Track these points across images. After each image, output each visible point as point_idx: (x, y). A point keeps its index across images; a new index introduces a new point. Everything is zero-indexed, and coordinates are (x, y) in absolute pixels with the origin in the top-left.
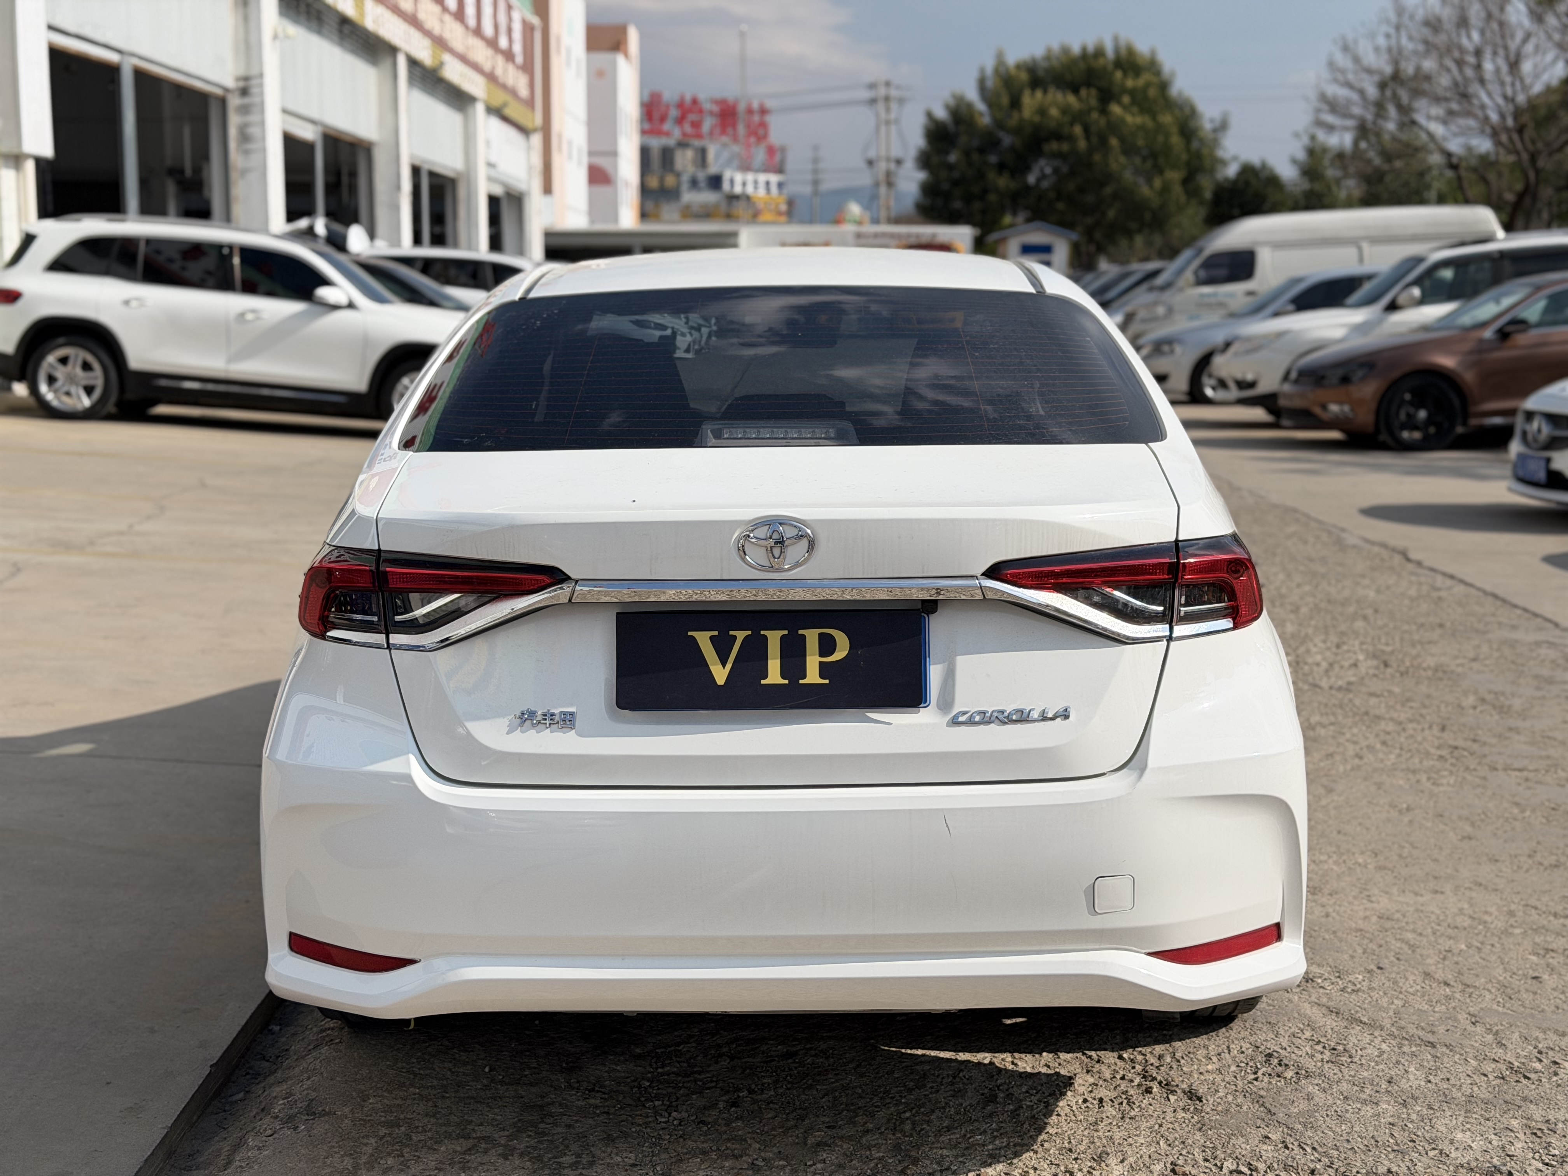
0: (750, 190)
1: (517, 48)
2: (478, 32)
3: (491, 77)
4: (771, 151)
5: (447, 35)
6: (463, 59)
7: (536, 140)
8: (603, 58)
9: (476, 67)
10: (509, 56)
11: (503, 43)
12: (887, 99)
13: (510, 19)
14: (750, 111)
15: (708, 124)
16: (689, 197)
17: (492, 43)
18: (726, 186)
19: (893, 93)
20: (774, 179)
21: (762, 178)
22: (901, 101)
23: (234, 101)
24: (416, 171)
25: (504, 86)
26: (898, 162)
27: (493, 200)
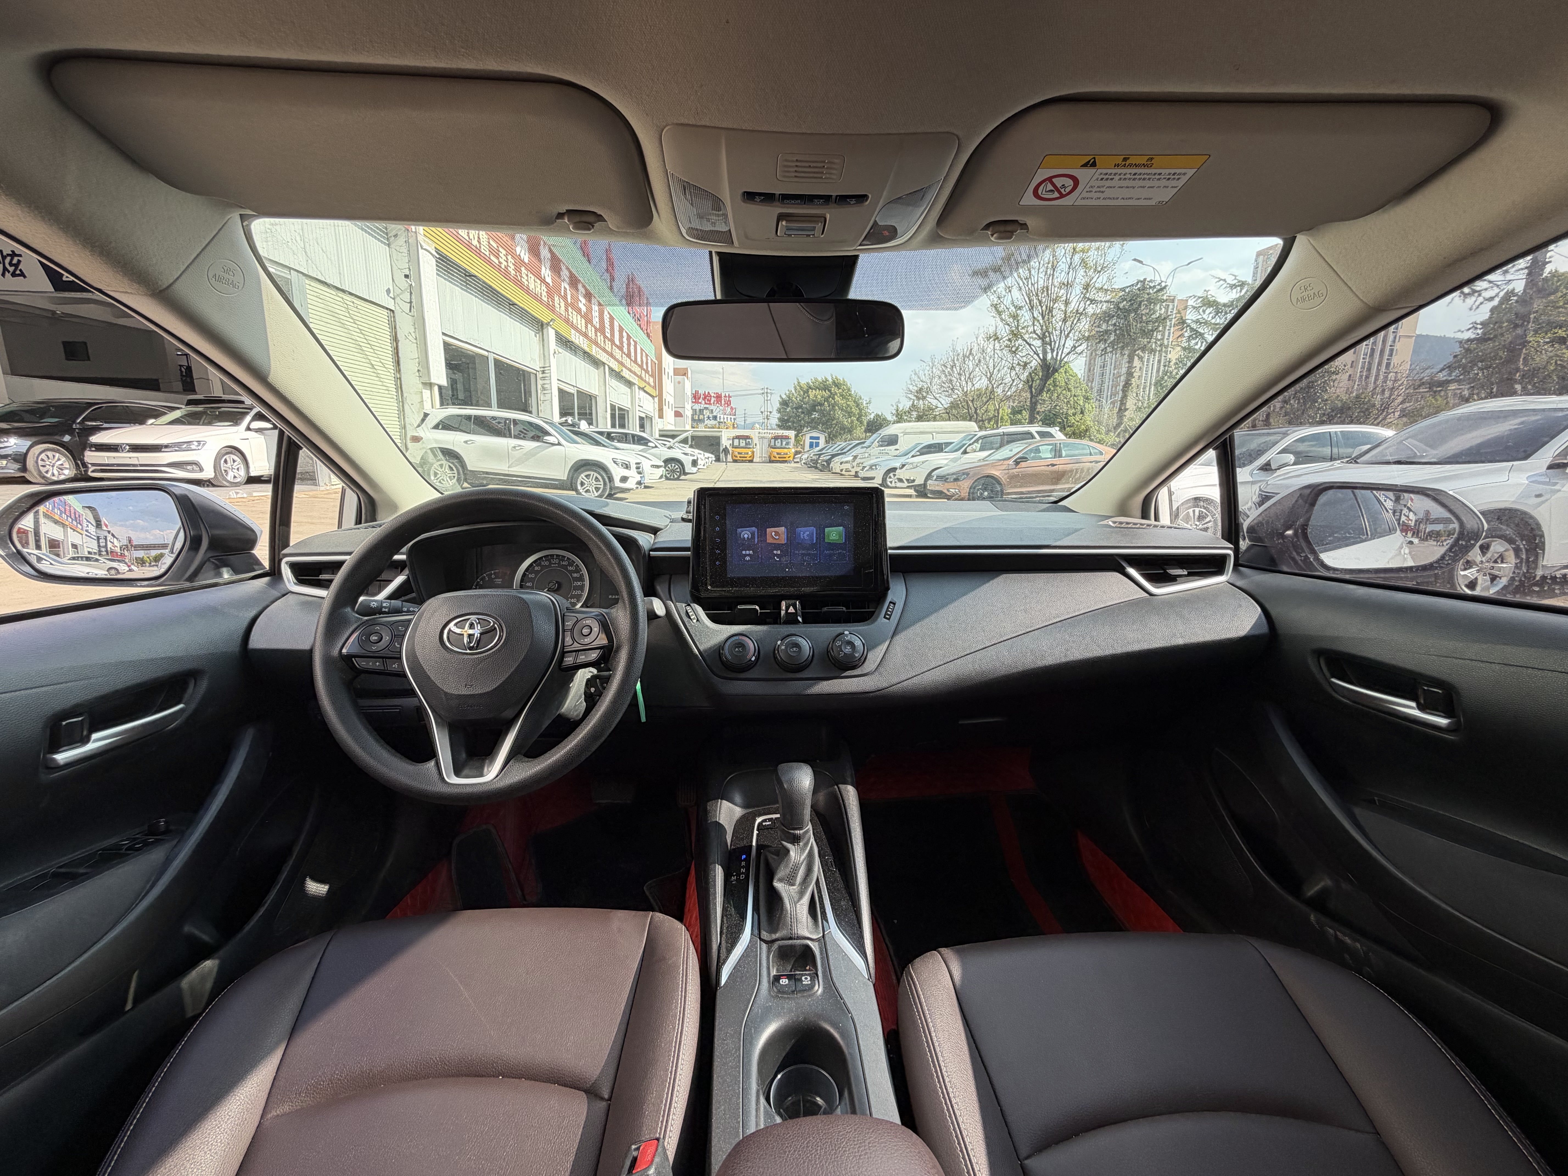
0: (725, 420)
1: (650, 369)
2: (635, 362)
3: (640, 377)
4: (732, 408)
5: (624, 361)
6: (630, 370)
7: (656, 399)
8: (680, 378)
9: (635, 374)
10: (647, 371)
11: (645, 367)
12: (767, 393)
13: (647, 359)
14: (725, 396)
15: (713, 400)
16: (706, 422)
17: (641, 366)
18: (718, 419)
19: (769, 391)
20: (733, 417)
21: (729, 417)
22: (771, 394)
23: (540, 375)
24: (613, 408)
25: (645, 381)
26: (770, 412)
27: (641, 419)
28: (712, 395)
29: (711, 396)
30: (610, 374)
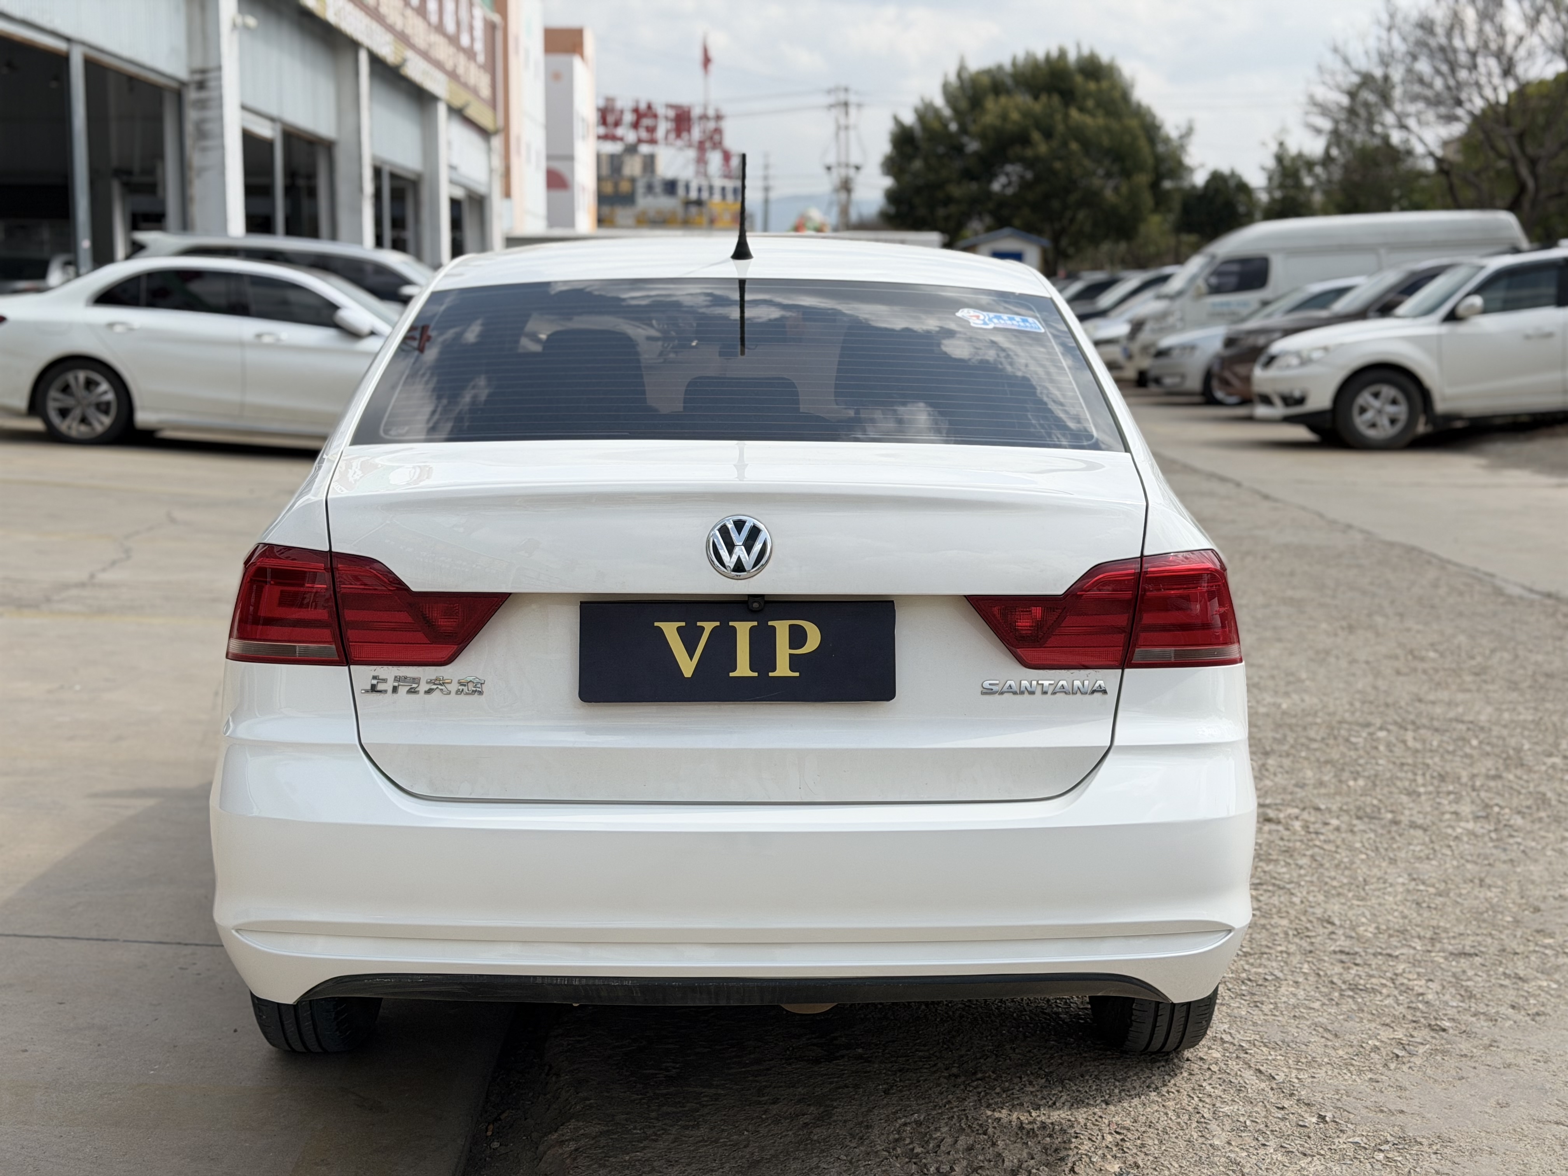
0: (705, 195)
1: (479, 46)
2: (440, 28)
3: (453, 75)
4: (726, 157)
5: (409, 31)
6: (425, 55)
7: (496, 143)
8: (560, 59)
9: (438, 65)
10: (470, 54)
11: (465, 40)
12: (846, 104)
13: (472, 17)
14: (705, 117)
15: (663, 128)
16: (644, 202)
17: (454, 40)
18: (681, 191)
19: (852, 98)
20: (730, 185)
21: (718, 183)
23: (191, 95)
24: (377, 172)
25: (465, 85)
26: (858, 168)
27: (455, 204)
28: (661, 111)
29: (655, 116)
30: (373, 73)
